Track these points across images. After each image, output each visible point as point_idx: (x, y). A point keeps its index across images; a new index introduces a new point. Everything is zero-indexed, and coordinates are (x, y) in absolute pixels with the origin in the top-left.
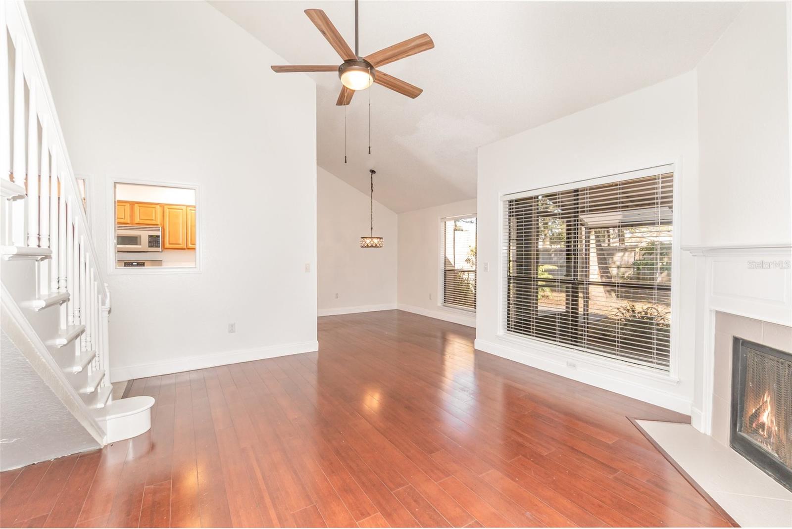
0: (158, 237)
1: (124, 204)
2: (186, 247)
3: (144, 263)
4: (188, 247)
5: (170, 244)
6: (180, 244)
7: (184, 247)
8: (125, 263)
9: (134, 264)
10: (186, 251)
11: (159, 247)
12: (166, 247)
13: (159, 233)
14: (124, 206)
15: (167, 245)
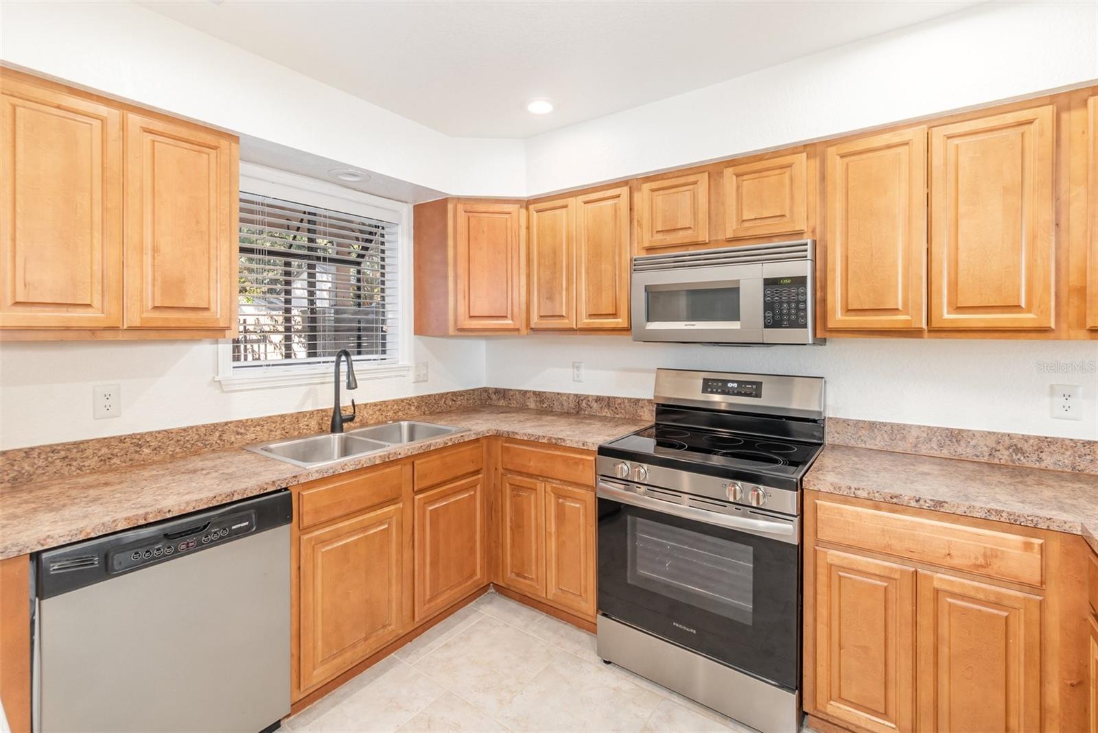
0: (801, 281)
1: (692, 178)
2: (924, 326)
3: (759, 384)
4: (935, 324)
5: (848, 311)
6: (895, 310)
7: (915, 325)
8: (706, 381)
9: (730, 385)
10: (928, 342)
11: (805, 326)
12: (831, 325)
13: (803, 268)
14: (695, 183)
15: (838, 317)
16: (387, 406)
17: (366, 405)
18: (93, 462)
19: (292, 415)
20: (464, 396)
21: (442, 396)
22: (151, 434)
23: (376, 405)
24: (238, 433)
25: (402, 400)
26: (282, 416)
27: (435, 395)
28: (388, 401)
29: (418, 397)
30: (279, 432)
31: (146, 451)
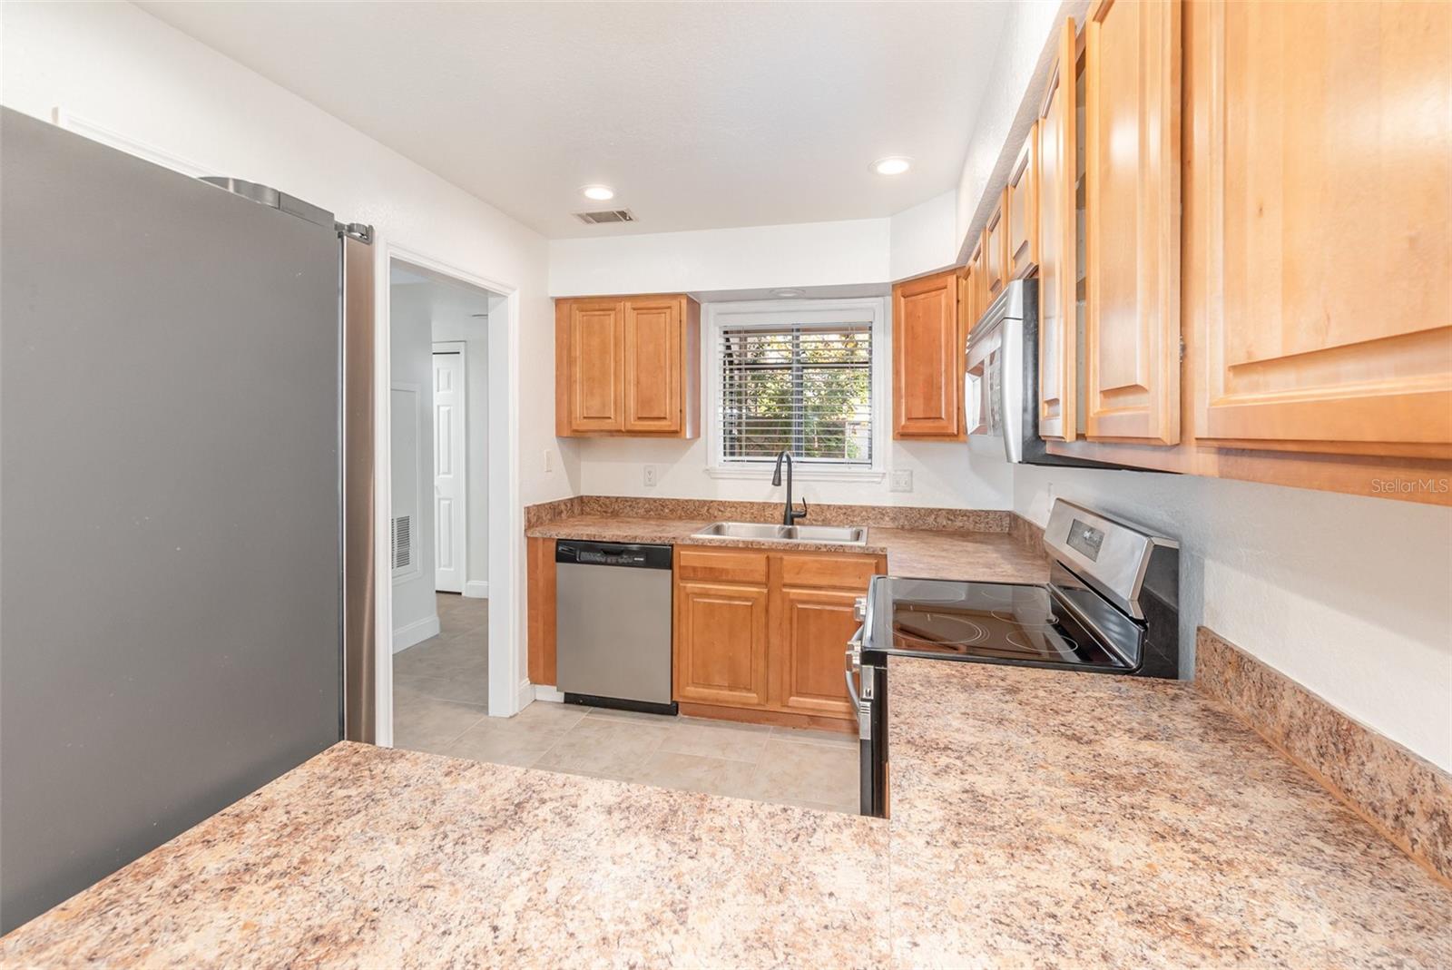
16: (853, 511)
17: (829, 506)
18: (642, 511)
19: (759, 504)
20: (969, 517)
21: (931, 511)
22: (668, 500)
23: (840, 507)
24: (720, 510)
25: (873, 508)
26: (751, 503)
27: (919, 510)
28: (855, 506)
29: (895, 507)
30: (748, 516)
31: (667, 511)
